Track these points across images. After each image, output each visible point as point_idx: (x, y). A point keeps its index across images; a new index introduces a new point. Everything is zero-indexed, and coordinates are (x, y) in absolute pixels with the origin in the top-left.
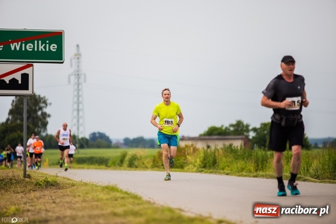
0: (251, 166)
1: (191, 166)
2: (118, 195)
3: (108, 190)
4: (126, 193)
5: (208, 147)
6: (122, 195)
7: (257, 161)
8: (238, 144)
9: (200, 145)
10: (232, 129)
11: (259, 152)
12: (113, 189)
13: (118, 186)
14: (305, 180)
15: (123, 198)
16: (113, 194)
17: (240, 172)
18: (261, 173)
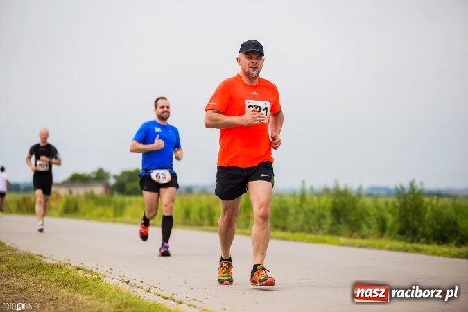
0: (110, 212)
1: (53, 212)
5: (71, 192)
7: (116, 209)
8: (98, 190)
9: (63, 192)
10: (94, 176)
11: (118, 198)
17: (100, 217)
18: (119, 219)
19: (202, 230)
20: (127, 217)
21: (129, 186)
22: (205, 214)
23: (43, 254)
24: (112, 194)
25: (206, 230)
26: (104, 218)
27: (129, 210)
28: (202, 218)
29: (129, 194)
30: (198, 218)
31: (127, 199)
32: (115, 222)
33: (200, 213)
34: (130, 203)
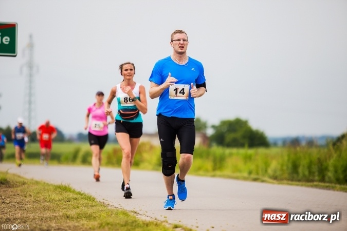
0: (209, 165)
1: (145, 165)
2: (71, 195)
3: (60, 190)
4: (79, 193)
6: (75, 196)
7: (215, 161)
11: (217, 150)
12: (66, 189)
13: (70, 186)
14: (263, 181)
15: (76, 199)
16: (65, 195)
17: (198, 171)
18: (218, 173)
19: (312, 186)
20: (227, 172)
21: (229, 137)
22: (315, 168)
23: (137, 210)
24: (210, 146)
25: (316, 186)
26: (201, 172)
27: (230, 163)
28: (310, 172)
29: (228, 145)
30: (307, 173)
31: (228, 151)
32: (214, 176)
33: (309, 167)
34: (231, 155)
